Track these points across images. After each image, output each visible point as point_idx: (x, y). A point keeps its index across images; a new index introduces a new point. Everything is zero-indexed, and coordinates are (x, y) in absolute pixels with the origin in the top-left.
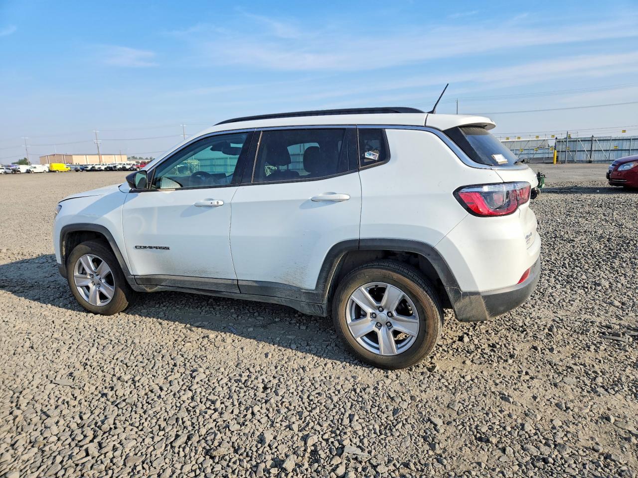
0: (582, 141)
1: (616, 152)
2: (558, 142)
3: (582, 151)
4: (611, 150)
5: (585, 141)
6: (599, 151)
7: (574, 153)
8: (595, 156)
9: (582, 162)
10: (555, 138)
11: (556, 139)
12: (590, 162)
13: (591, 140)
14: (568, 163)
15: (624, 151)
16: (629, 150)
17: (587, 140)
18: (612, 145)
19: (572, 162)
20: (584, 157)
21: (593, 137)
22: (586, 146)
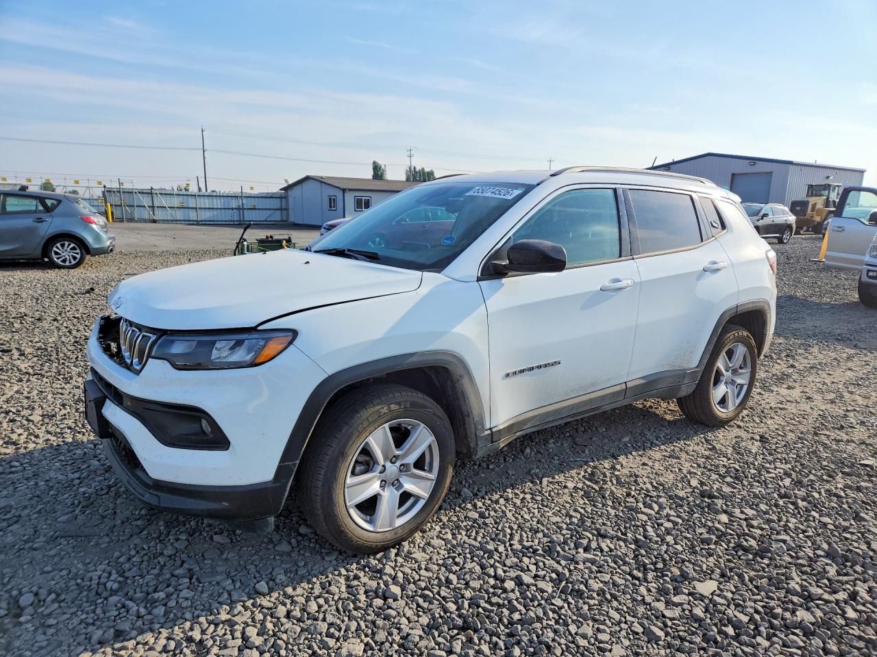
0: (139, 193)
1: (183, 210)
2: (107, 191)
3: (142, 206)
4: (177, 208)
5: (143, 193)
6: (162, 207)
7: (132, 208)
8: (159, 215)
9: (145, 221)
10: (102, 186)
11: (105, 187)
12: (154, 221)
13: (150, 193)
14: (128, 222)
15: (191, 210)
16: (196, 208)
17: (146, 193)
18: (176, 202)
19: (131, 220)
20: (146, 214)
21: (152, 188)
22: (146, 201)
